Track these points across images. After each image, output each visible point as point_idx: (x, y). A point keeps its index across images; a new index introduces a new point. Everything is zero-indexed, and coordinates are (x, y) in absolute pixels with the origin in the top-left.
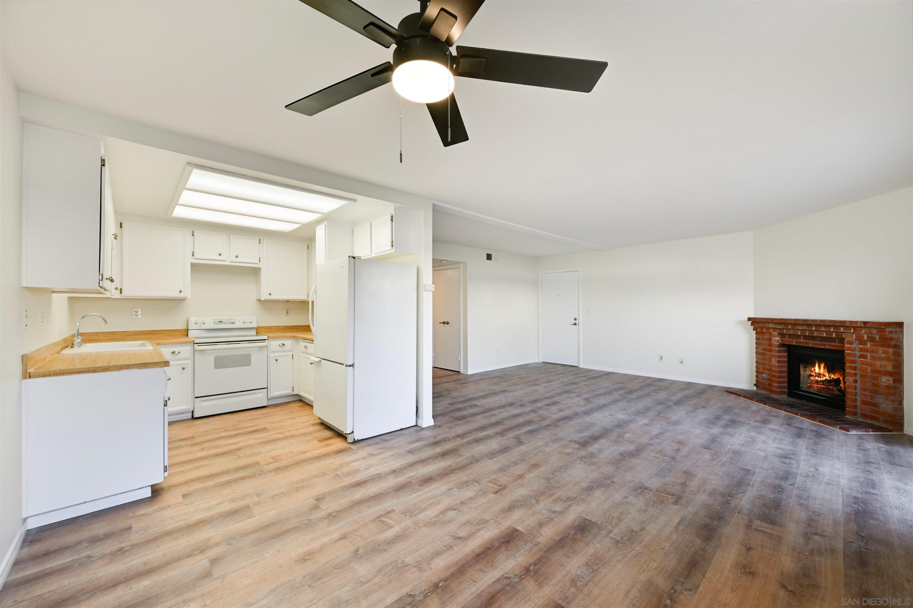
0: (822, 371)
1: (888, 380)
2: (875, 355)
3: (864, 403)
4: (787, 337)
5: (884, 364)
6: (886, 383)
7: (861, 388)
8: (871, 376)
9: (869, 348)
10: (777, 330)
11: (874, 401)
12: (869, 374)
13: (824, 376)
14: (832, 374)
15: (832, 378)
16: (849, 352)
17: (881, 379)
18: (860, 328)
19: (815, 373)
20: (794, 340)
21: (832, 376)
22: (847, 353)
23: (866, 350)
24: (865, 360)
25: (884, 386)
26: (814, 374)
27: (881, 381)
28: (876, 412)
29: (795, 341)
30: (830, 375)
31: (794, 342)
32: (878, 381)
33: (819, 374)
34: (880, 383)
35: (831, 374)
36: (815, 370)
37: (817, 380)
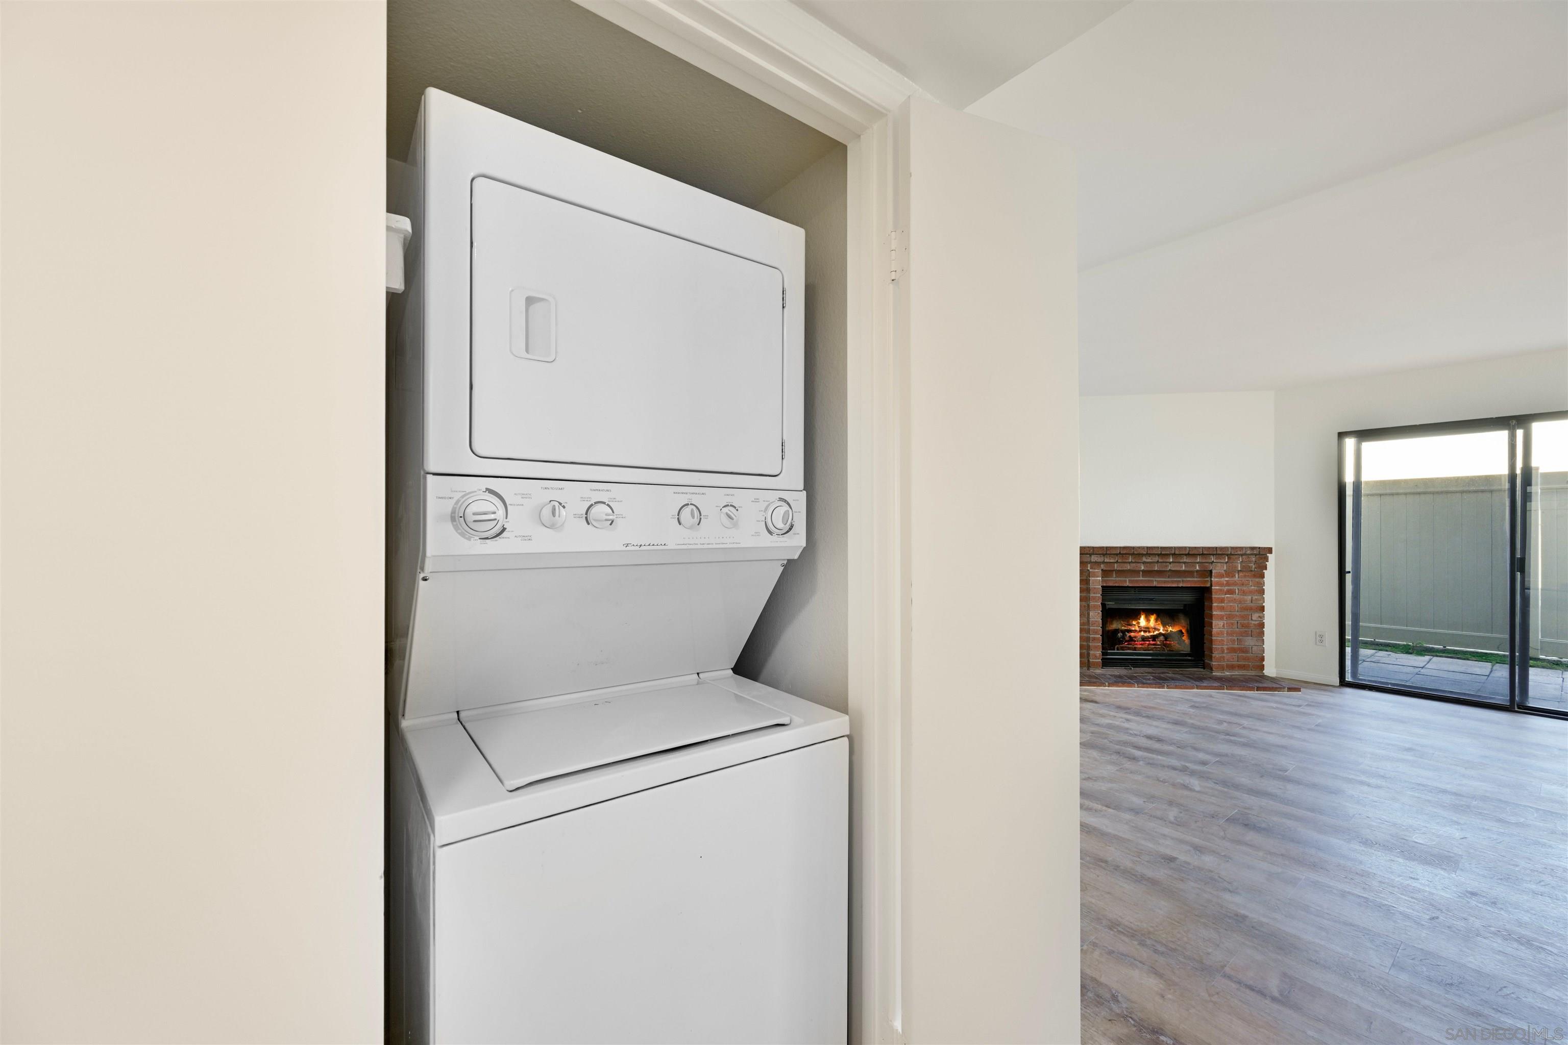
0: (1152, 623)
1: (1259, 617)
2: (1245, 588)
3: (1232, 650)
4: (1114, 576)
5: (1256, 599)
6: (1258, 621)
7: (1227, 633)
8: (1240, 615)
9: (1238, 580)
10: (1102, 566)
11: (1242, 646)
12: (1238, 613)
13: (1155, 629)
14: (1169, 626)
15: (1169, 631)
16: (1217, 588)
17: (1251, 617)
18: (1237, 556)
19: (1139, 627)
20: (1127, 579)
21: (1170, 629)
22: (1216, 589)
23: (1235, 584)
24: (1232, 596)
25: (1255, 625)
26: (1137, 629)
27: (1252, 619)
28: (1245, 659)
29: (1129, 580)
30: (1167, 628)
31: (1128, 582)
32: (1248, 620)
33: (1148, 628)
34: (1251, 622)
35: (1167, 626)
36: (1138, 623)
37: (1144, 635)
